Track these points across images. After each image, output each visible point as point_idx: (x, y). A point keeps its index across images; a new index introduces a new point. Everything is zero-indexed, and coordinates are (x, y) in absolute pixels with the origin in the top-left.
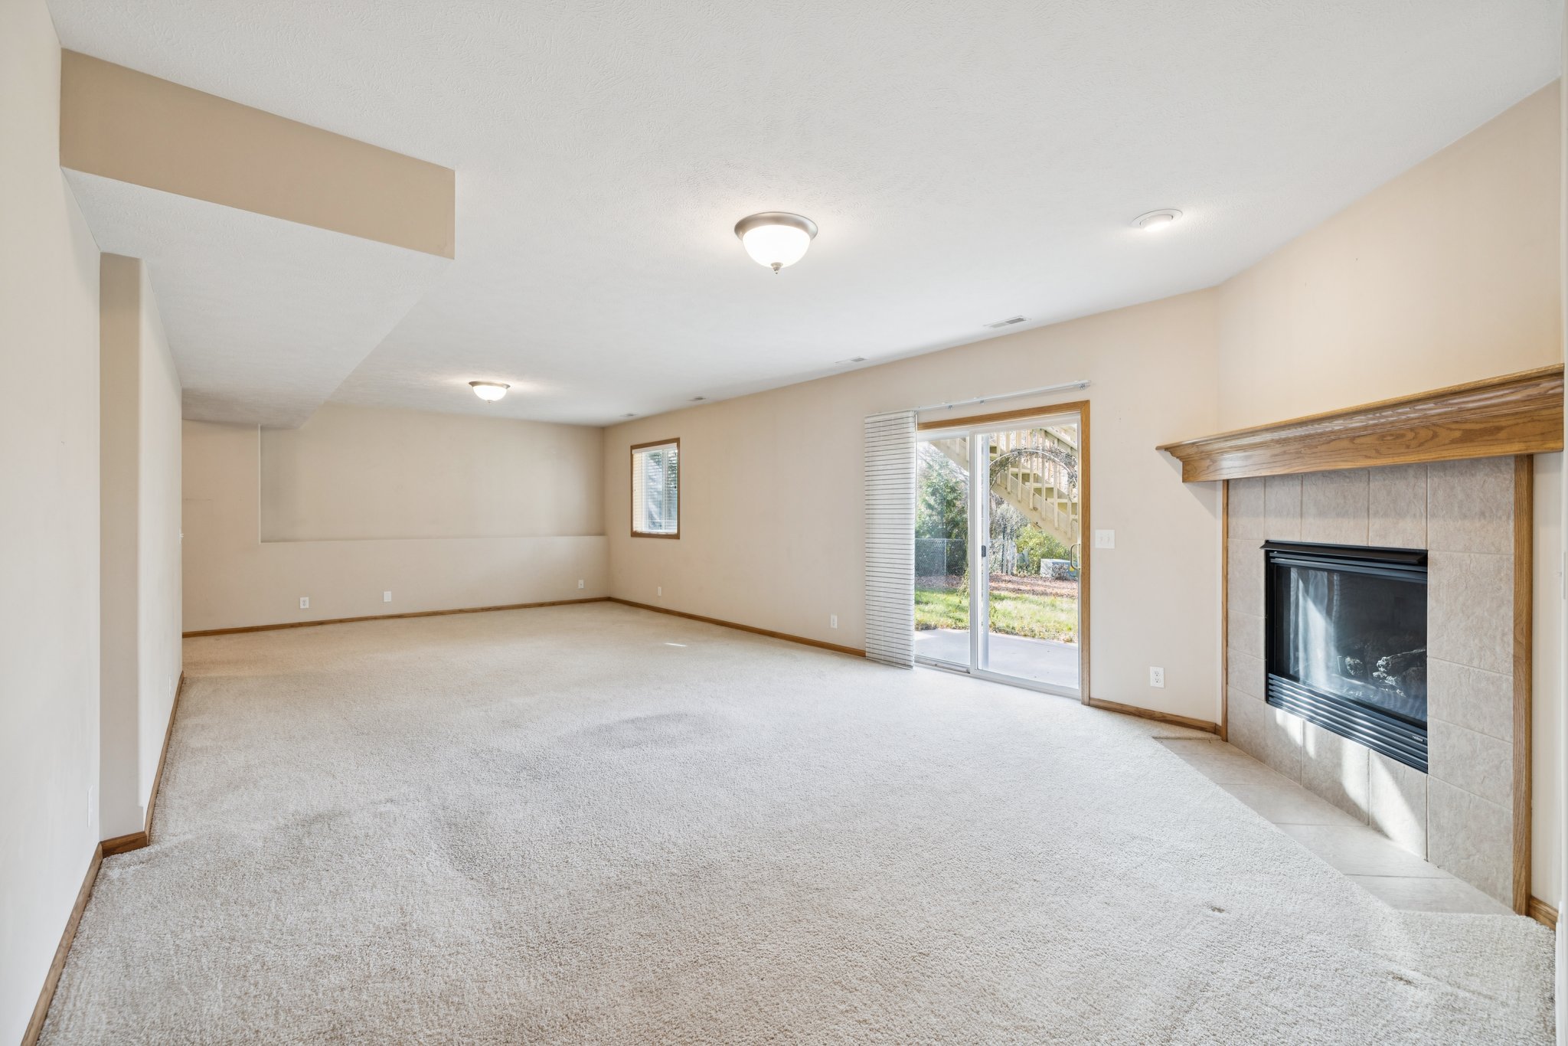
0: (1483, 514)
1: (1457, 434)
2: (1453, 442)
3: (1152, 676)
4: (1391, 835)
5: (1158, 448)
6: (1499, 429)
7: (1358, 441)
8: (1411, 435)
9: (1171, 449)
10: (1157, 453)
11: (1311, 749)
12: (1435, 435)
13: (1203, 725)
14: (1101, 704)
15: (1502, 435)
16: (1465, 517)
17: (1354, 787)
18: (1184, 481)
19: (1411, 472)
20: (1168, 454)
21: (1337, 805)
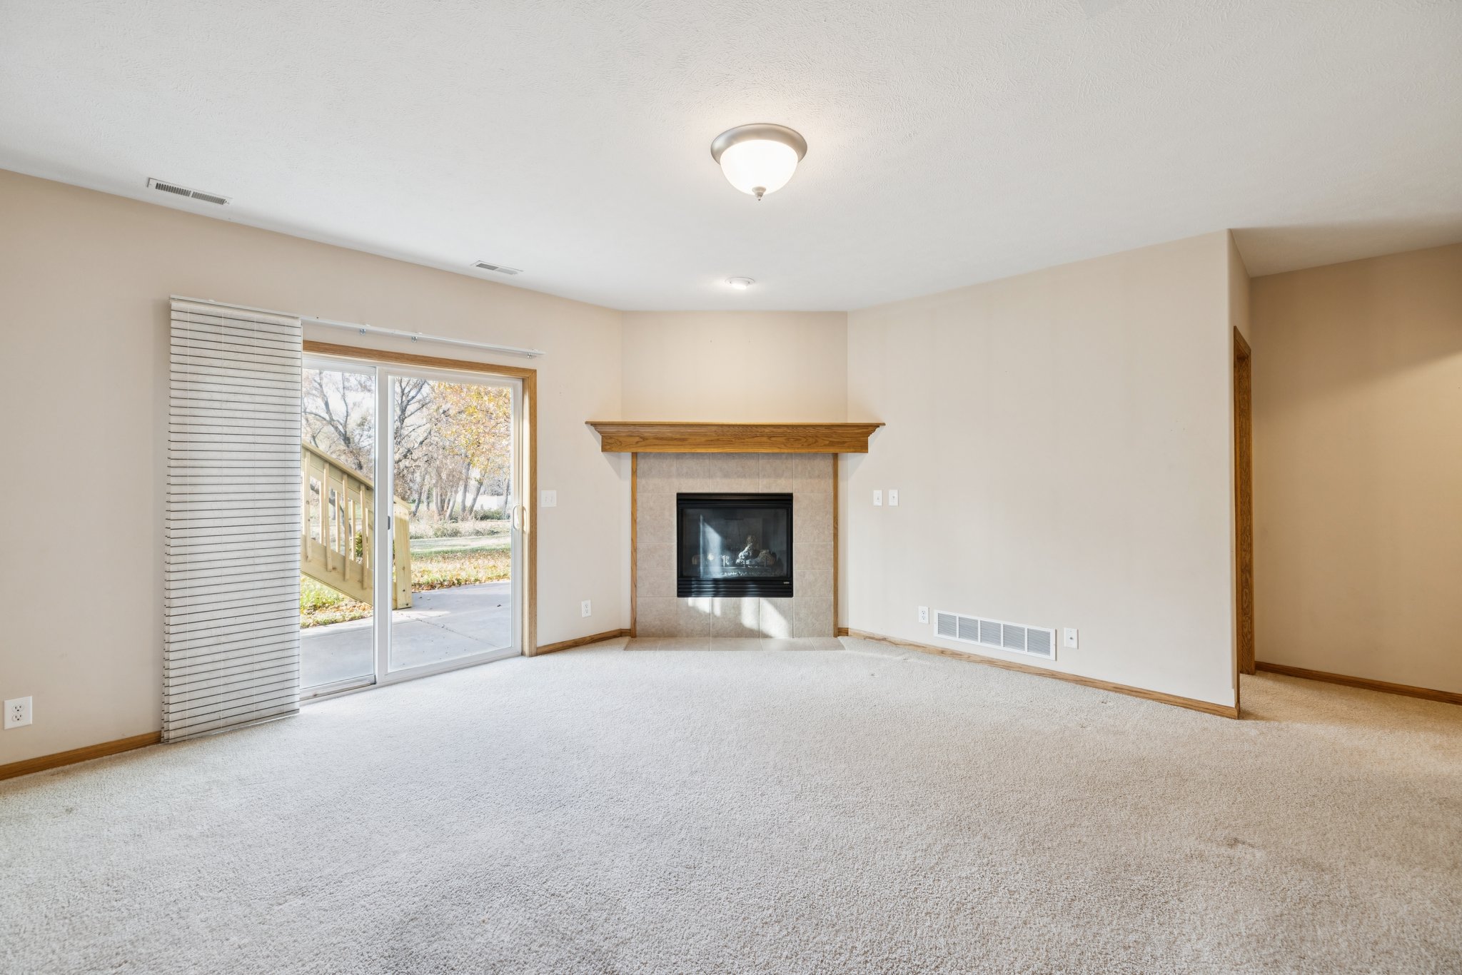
0: (819, 476)
1: (827, 442)
2: (825, 445)
3: (583, 609)
4: (773, 636)
5: (587, 423)
6: (844, 442)
7: (773, 439)
8: (804, 440)
9: (595, 425)
10: (585, 425)
11: (718, 612)
12: (816, 442)
13: (615, 634)
14: (546, 649)
15: (846, 445)
16: (810, 477)
17: (748, 621)
18: (604, 450)
19: (784, 456)
20: (593, 428)
21: (738, 637)
